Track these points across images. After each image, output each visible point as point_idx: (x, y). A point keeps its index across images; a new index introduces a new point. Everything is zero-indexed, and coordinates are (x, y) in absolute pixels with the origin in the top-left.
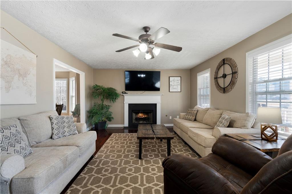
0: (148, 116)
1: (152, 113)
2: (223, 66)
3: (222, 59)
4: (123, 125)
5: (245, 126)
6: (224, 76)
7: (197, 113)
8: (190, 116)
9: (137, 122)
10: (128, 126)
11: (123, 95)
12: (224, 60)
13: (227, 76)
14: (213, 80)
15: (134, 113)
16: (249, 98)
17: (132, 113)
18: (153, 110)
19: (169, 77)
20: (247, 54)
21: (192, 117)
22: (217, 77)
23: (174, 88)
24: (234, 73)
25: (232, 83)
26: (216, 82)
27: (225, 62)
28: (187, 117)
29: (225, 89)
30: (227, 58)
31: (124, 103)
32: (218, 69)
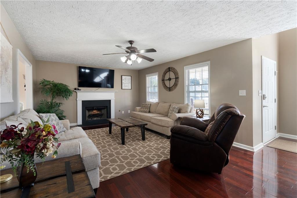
0: (101, 112)
1: (106, 109)
2: (168, 72)
3: (168, 67)
4: (76, 123)
5: (187, 112)
6: (170, 79)
7: (150, 106)
8: (145, 109)
9: (90, 119)
10: (82, 124)
11: (76, 92)
12: (169, 68)
13: (171, 80)
14: (161, 82)
15: (87, 110)
16: (186, 95)
17: (86, 111)
18: (107, 107)
19: (122, 76)
20: (185, 67)
21: (146, 109)
22: (165, 79)
23: (126, 85)
24: (177, 78)
25: (176, 85)
26: (164, 83)
27: (170, 70)
28: (142, 110)
29: (171, 88)
30: (172, 68)
31: (77, 101)
32: (165, 73)
